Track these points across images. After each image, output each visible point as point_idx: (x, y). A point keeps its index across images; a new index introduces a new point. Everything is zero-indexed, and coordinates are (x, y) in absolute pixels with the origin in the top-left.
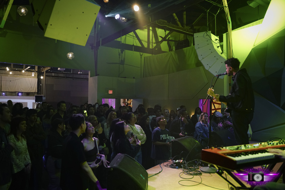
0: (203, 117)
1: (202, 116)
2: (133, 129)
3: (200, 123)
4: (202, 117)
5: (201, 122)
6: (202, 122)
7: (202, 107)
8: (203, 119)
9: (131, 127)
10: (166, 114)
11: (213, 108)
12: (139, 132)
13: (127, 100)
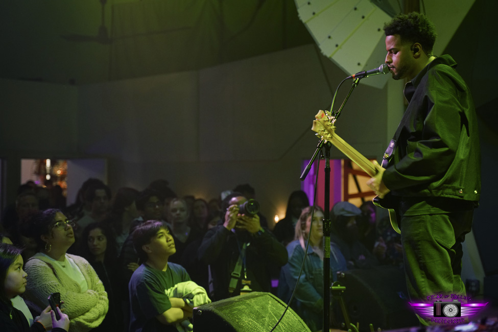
0: (308, 223)
1: (304, 219)
2: (59, 272)
3: (300, 245)
4: (305, 224)
5: (302, 242)
6: (305, 239)
7: (312, 187)
8: (308, 230)
9: (49, 265)
10: (174, 214)
11: (353, 189)
12: (79, 283)
13: (53, 164)
